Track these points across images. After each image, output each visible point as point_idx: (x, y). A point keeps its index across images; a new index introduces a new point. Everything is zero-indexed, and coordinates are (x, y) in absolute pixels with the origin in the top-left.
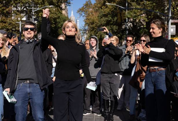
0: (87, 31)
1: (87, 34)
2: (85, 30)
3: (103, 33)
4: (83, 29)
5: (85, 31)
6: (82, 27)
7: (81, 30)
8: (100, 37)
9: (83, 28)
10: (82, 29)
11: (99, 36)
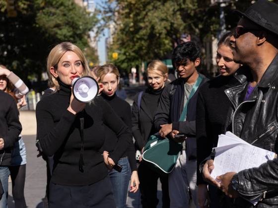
0: (116, 14)
1: (115, 22)
2: (111, 11)
3: (157, 20)
4: (104, 8)
5: (110, 14)
6: (102, 2)
7: (100, 12)
8: (149, 31)
9: (103, 5)
10: (102, 10)
11: (148, 29)
